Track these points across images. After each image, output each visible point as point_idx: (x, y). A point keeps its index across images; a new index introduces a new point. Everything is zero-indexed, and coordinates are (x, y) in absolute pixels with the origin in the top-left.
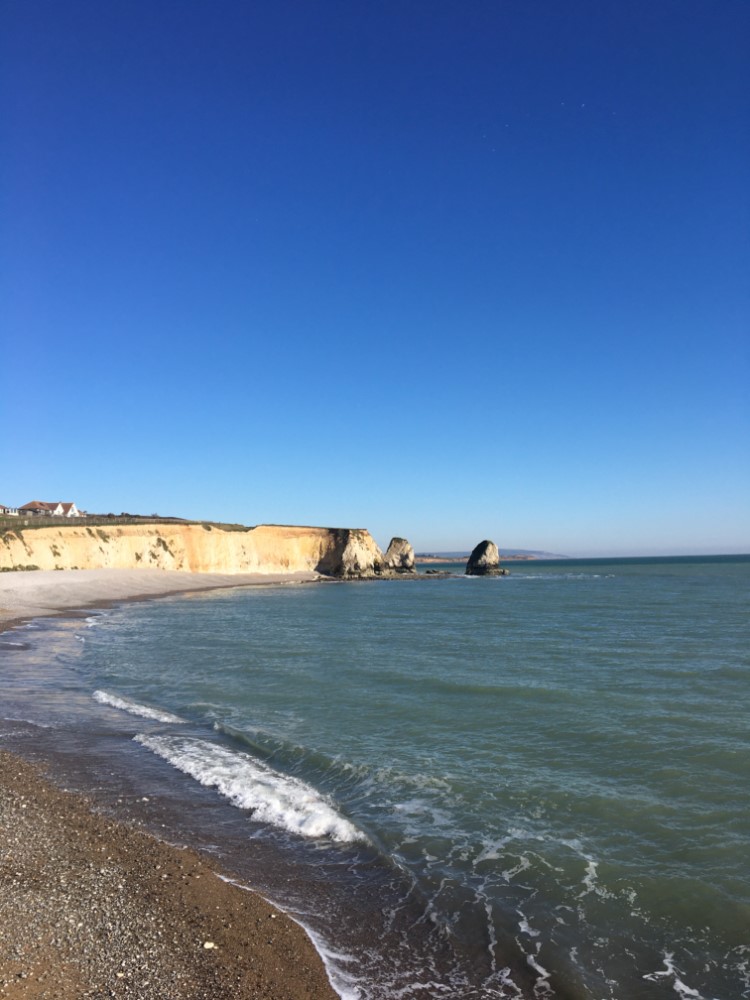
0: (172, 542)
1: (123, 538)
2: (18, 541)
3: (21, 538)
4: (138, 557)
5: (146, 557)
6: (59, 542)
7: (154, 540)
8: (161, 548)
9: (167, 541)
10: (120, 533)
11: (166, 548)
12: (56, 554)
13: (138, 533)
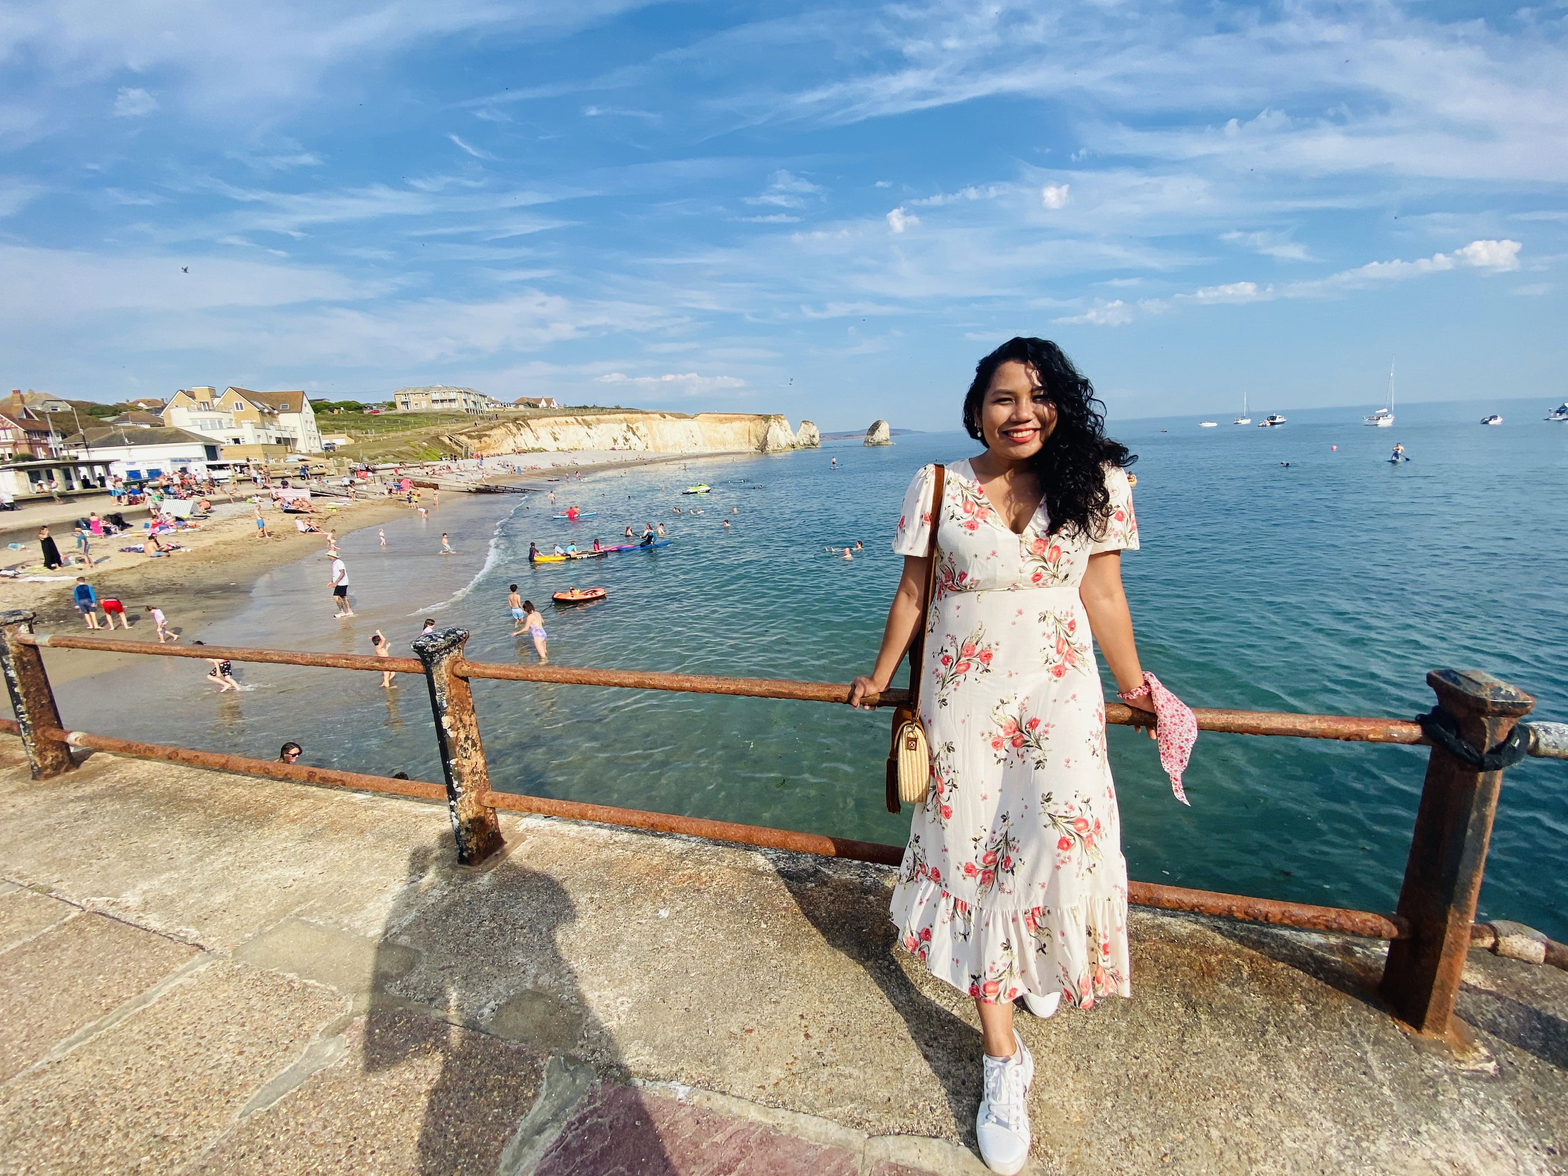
0: (637, 428)
1: (602, 426)
2: (527, 429)
3: (528, 426)
4: (615, 441)
5: (621, 441)
6: (556, 429)
7: (624, 426)
8: (630, 434)
9: (634, 427)
10: (599, 421)
11: (634, 434)
12: (556, 439)
13: (614, 421)
